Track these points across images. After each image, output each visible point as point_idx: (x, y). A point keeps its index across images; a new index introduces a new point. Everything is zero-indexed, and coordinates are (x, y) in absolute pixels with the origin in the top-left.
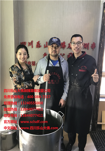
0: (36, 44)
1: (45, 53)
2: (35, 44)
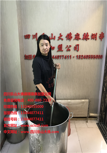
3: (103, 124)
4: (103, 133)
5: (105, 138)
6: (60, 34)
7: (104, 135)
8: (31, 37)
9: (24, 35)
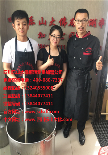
1: (40, 32)
3: (98, 123)
4: (98, 133)
5: (99, 139)
6: (52, 18)
7: (98, 137)
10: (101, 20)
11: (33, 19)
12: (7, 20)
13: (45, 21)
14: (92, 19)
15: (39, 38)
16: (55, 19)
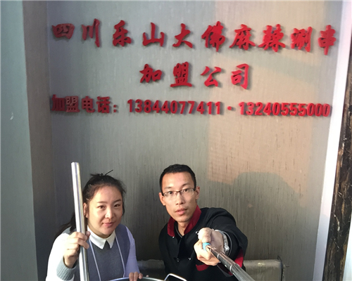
0: (113, 31)
1: (146, 66)
2: (107, 33)
6: (183, 26)
8: (78, 33)
9: (49, 25)
10: (324, 30)
11: (127, 28)
12: (50, 33)
13: (162, 33)
14: (300, 28)
15: (143, 81)
16: (191, 27)
